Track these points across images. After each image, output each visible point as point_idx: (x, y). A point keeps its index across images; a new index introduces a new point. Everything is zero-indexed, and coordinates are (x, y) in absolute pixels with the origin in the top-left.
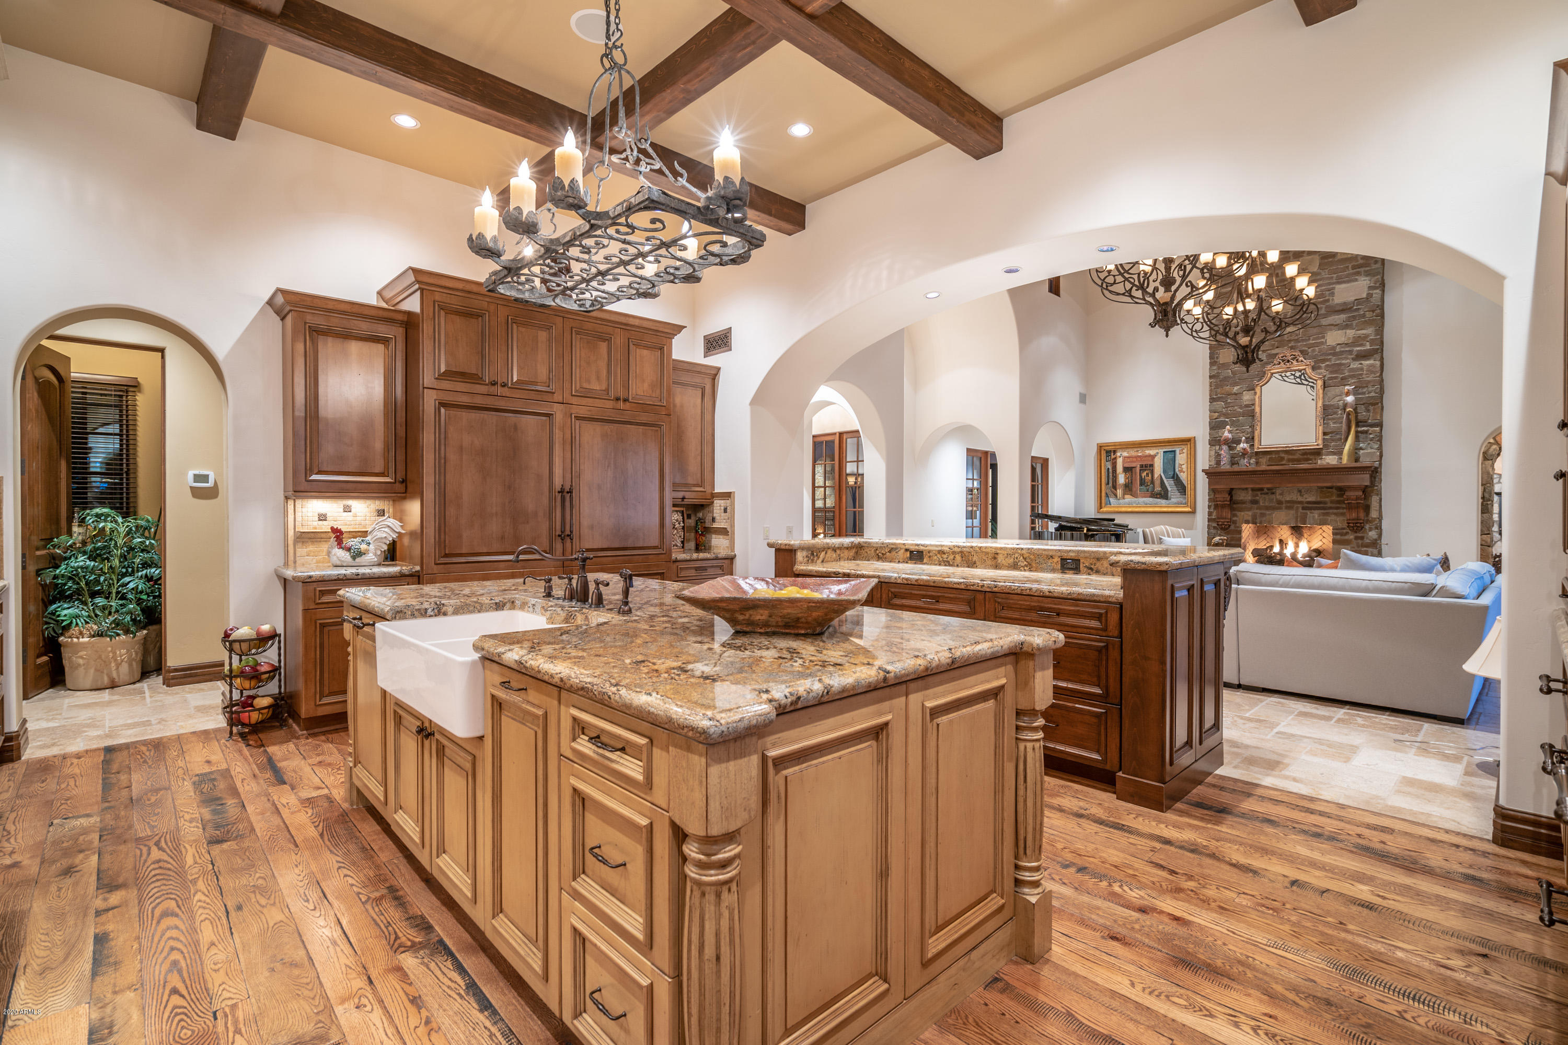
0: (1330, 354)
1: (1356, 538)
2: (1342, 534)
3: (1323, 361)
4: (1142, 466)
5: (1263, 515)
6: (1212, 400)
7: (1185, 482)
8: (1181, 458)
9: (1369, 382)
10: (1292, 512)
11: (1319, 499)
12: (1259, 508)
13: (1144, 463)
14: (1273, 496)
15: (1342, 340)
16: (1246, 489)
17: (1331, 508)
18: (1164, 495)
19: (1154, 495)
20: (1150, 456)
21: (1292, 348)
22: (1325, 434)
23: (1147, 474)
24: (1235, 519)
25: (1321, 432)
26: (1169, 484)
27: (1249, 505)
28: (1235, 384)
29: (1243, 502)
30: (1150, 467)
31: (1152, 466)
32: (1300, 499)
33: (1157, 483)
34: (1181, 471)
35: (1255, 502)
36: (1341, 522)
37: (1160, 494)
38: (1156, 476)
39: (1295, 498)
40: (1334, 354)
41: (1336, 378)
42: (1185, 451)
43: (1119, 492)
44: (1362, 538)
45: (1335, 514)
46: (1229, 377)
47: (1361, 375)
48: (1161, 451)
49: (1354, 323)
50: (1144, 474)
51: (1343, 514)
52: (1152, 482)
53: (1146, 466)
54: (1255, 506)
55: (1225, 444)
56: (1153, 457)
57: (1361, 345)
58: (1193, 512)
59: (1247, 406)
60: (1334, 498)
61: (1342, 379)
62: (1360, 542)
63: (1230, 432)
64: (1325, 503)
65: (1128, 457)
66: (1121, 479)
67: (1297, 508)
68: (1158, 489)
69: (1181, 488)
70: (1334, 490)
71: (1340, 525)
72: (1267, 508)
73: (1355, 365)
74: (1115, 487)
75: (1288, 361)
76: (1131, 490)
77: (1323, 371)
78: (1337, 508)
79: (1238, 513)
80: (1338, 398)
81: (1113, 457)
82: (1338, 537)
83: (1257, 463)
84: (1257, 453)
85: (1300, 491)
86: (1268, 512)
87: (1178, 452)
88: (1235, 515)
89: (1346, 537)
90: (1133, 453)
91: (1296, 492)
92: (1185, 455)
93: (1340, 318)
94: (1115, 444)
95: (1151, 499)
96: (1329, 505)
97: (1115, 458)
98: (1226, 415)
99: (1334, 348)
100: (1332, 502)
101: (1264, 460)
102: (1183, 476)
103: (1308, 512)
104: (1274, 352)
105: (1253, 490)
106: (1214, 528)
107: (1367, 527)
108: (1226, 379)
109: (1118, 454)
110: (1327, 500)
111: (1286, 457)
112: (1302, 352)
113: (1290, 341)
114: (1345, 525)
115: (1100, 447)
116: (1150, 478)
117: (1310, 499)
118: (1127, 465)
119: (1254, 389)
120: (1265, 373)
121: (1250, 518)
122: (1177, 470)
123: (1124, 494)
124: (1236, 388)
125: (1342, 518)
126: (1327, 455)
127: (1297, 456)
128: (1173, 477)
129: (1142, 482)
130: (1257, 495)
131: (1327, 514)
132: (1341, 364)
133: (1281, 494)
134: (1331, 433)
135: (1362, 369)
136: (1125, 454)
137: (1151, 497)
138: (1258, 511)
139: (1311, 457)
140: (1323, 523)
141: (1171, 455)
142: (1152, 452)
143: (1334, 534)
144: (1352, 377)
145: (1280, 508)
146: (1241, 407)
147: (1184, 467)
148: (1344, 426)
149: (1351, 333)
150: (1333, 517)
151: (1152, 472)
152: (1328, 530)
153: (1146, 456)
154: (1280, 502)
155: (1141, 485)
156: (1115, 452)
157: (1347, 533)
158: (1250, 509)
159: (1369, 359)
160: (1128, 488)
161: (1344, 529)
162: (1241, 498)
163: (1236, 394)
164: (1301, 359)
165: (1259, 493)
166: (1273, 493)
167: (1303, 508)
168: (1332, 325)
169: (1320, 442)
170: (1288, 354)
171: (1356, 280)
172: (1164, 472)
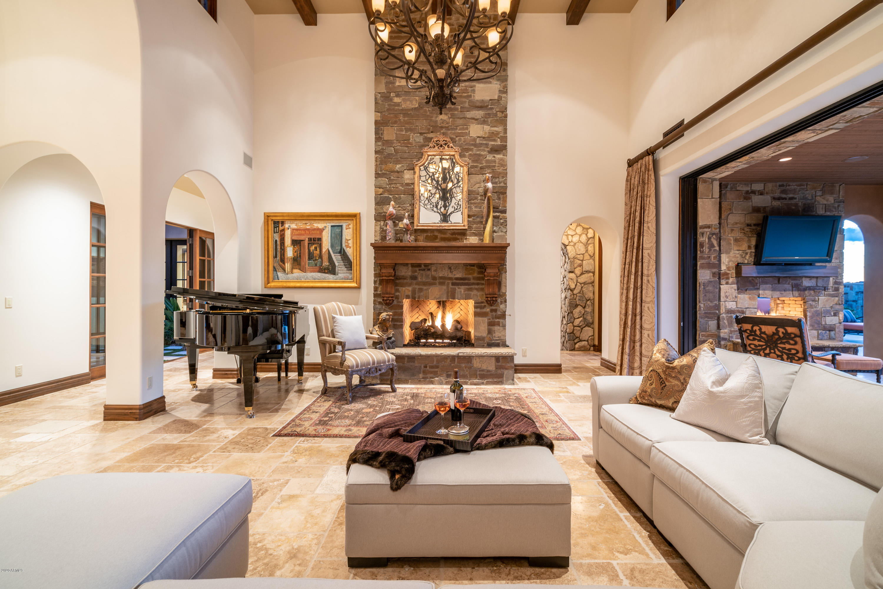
0: (472, 145)
1: (492, 311)
2: (481, 308)
3: (468, 150)
4: (310, 239)
5: (421, 290)
6: (378, 175)
7: (351, 258)
8: (348, 234)
9: (500, 173)
10: (444, 287)
11: (464, 276)
12: (417, 284)
13: (312, 237)
14: (429, 272)
15: (481, 134)
16: (407, 264)
17: (473, 284)
18: (331, 270)
19: (322, 270)
20: (318, 229)
21: (444, 134)
22: (469, 216)
23: (316, 248)
24: (397, 294)
25: (466, 214)
26: (337, 258)
27: (408, 281)
28: (397, 162)
29: (404, 278)
30: (317, 241)
31: (320, 239)
32: (450, 275)
33: (325, 257)
34: (348, 246)
35: (414, 278)
36: (480, 295)
37: (328, 269)
38: (324, 250)
39: (446, 275)
40: (475, 145)
41: (476, 167)
42: (351, 226)
43: (288, 266)
44: (496, 311)
45: (477, 289)
46: (392, 154)
47: (495, 166)
48: (329, 225)
49: (489, 120)
50: (312, 248)
51: (482, 289)
52: (321, 256)
53: (314, 239)
54: (415, 282)
55: (390, 219)
56: (321, 231)
57: (495, 140)
58: (359, 288)
59: (407, 184)
60: (476, 275)
61: (481, 168)
62: (494, 314)
63: (394, 207)
64: (469, 279)
65: (297, 230)
66: (290, 252)
67: (448, 283)
68: (326, 263)
69: (348, 264)
70: (475, 268)
71: (480, 300)
72: (425, 284)
73: (490, 157)
74: (283, 260)
75: (441, 146)
76: (299, 264)
77: (467, 159)
78: (478, 284)
79: (400, 289)
80: (478, 185)
81: (281, 228)
82: (478, 310)
83: (416, 240)
84: (416, 231)
85: (450, 268)
86: (425, 288)
87: (344, 227)
88: (397, 291)
89: (484, 310)
90: (301, 225)
91: (447, 269)
92: (351, 230)
93: (479, 114)
94: (283, 214)
95: (319, 274)
96: (472, 281)
97: (283, 230)
98: (389, 191)
99: (475, 140)
100: (474, 278)
101: (421, 237)
102: (349, 252)
103: (456, 287)
104: (431, 135)
105: (413, 265)
106: (380, 303)
107: (499, 300)
108: (389, 155)
109: (287, 226)
110: (470, 276)
111: (439, 235)
112: (452, 139)
113: (442, 127)
114: (484, 299)
115: (267, 217)
116: (318, 252)
117: (458, 276)
118: (295, 238)
119: (413, 169)
120: (422, 154)
121: (410, 293)
122: (344, 245)
123: (292, 269)
124: (398, 166)
125: (481, 293)
126: (470, 236)
127: (448, 235)
128: (340, 252)
129: (311, 257)
130: (416, 271)
131: (470, 290)
132: (480, 155)
133: (435, 271)
134: (474, 216)
135: (495, 162)
136: (294, 226)
137: (319, 272)
138: (417, 287)
139: (459, 237)
140: (467, 297)
141: (338, 230)
142: (320, 225)
143: (475, 307)
144: (488, 167)
145: (434, 284)
146: (402, 185)
147: (350, 242)
148: (485, 210)
149: (487, 128)
150: (475, 292)
151: (320, 246)
152: (471, 303)
153: (314, 230)
154: (434, 278)
155: (309, 259)
156: (283, 223)
157: (485, 306)
158: (410, 285)
159: (499, 154)
160: (297, 261)
161: (482, 302)
162: (403, 274)
163: (398, 172)
164: (451, 145)
165: (417, 269)
166: (429, 270)
167: (453, 284)
168: (473, 119)
169: (466, 223)
170: (441, 138)
171: (490, 83)
172: (332, 246)
